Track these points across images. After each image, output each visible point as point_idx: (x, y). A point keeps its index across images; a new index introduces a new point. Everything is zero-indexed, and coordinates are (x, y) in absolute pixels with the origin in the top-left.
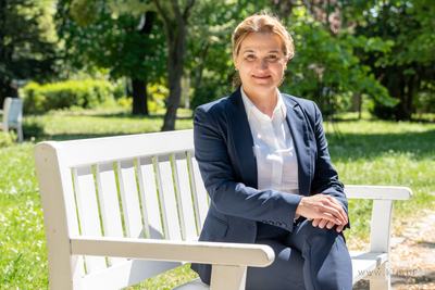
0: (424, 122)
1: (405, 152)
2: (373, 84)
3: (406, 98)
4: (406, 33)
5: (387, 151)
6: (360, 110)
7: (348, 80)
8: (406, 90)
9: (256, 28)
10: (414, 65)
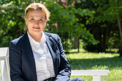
0: (112, 53)
1: (103, 66)
2: (86, 32)
3: (102, 40)
4: (102, 6)
5: (94, 66)
6: (78, 48)
7: (73, 31)
8: (102, 36)
9: (35, 8)
10: (106, 22)
